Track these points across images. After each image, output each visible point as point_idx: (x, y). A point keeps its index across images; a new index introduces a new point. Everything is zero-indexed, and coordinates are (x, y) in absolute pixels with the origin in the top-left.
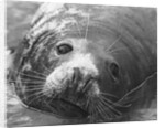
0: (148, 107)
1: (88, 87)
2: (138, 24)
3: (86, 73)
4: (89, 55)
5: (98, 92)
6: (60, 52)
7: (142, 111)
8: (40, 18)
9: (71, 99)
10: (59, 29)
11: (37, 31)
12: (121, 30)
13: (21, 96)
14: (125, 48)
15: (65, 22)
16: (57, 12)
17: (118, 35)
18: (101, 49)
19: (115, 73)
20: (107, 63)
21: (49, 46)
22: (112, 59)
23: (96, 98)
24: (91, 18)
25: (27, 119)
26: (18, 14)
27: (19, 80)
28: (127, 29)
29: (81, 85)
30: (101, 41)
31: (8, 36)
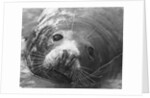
0: (115, 78)
1: (72, 63)
2: (109, 19)
3: (71, 53)
4: (73, 41)
5: (79, 66)
6: (55, 40)
7: (110, 81)
8: (43, 18)
9: (61, 71)
10: (55, 25)
11: (41, 27)
12: (96, 24)
13: (30, 68)
14: (99, 36)
15: (58, 20)
16: (54, 14)
17: (94, 27)
18: (82, 37)
19: (91, 54)
20: (86, 47)
21: (48, 36)
22: (89, 44)
23: (77, 70)
24: (76, 17)
25: (33, 82)
26: (30, 16)
27: (29, 57)
28: (101, 23)
29: (68, 61)
30: (82, 32)
31: (23, 30)
